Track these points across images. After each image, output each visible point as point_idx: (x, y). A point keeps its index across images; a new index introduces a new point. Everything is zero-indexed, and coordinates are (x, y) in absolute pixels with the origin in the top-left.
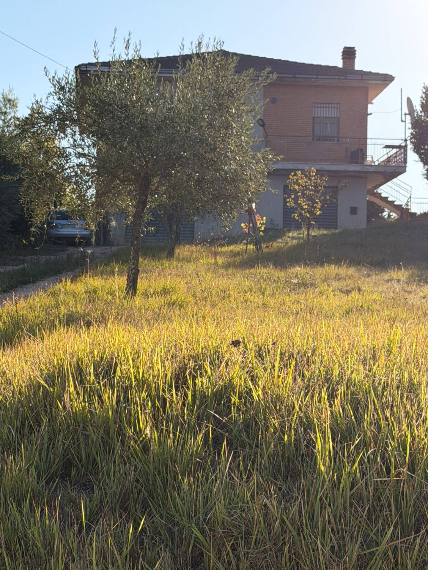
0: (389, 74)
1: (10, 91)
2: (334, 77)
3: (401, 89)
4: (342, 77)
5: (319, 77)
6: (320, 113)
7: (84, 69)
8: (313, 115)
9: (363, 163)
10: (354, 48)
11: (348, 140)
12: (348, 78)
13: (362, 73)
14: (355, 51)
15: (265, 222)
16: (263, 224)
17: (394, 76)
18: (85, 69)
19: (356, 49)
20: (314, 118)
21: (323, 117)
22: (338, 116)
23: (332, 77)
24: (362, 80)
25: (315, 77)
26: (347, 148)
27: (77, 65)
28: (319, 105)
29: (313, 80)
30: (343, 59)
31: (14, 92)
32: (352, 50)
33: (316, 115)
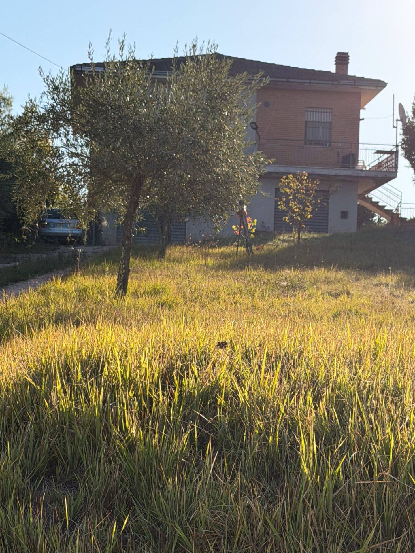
0: (382, 80)
1: (5, 89)
2: (327, 82)
3: (394, 95)
4: (335, 83)
5: (312, 81)
6: (312, 117)
7: (78, 69)
8: (306, 120)
9: (354, 168)
10: (347, 54)
11: (340, 144)
12: (341, 83)
13: (354, 78)
14: (348, 56)
15: (256, 224)
16: (254, 226)
17: (386, 82)
18: (80, 69)
19: (349, 54)
20: (306, 122)
21: (316, 122)
22: (331, 121)
23: (325, 82)
24: (354, 85)
25: (309, 81)
26: (338, 152)
27: (72, 65)
28: (312, 110)
29: (306, 84)
30: (336, 64)
31: (9, 90)
32: (346, 56)
33: (309, 120)
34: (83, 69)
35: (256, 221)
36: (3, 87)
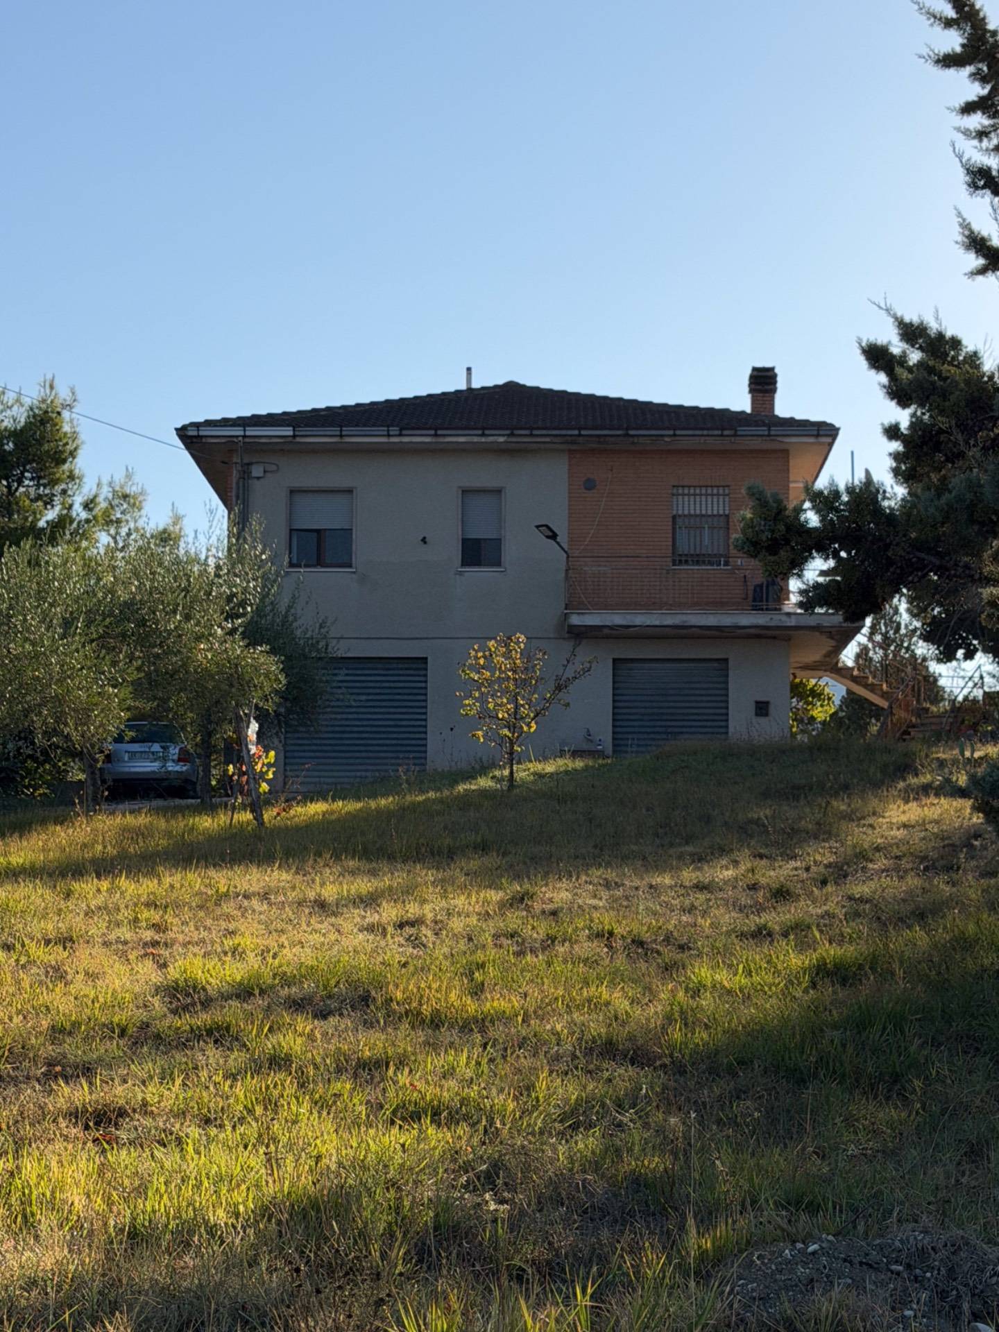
0: (829, 421)
1: (129, 476)
2: (711, 432)
3: (852, 453)
4: (726, 432)
5: (678, 432)
6: (687, 506)
7: (192, 432)
8: (675, 512)
9: (780, 609)
10: (772, 369)
11: (739, 561)
12: (739, 433)
14: (775, 376)
15: (272, 761)
16: (269, 765)
17: (837, 426)
18: (195, 433)
19: (776, 371)
20: (674, 517)
21: (696, 516)
22: (727, 512)
23: (705, 432)
24: (769, 435)
25: (671, 432)
26: (745, 577)
27: (179, 426)
28: (698, 491)
29: (667, 439)
30: (751, 391)
32: (769, 374)
33: (680, 512)
34: (201, 433)
35: (272, 753)
36: (124, 473)
